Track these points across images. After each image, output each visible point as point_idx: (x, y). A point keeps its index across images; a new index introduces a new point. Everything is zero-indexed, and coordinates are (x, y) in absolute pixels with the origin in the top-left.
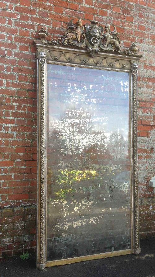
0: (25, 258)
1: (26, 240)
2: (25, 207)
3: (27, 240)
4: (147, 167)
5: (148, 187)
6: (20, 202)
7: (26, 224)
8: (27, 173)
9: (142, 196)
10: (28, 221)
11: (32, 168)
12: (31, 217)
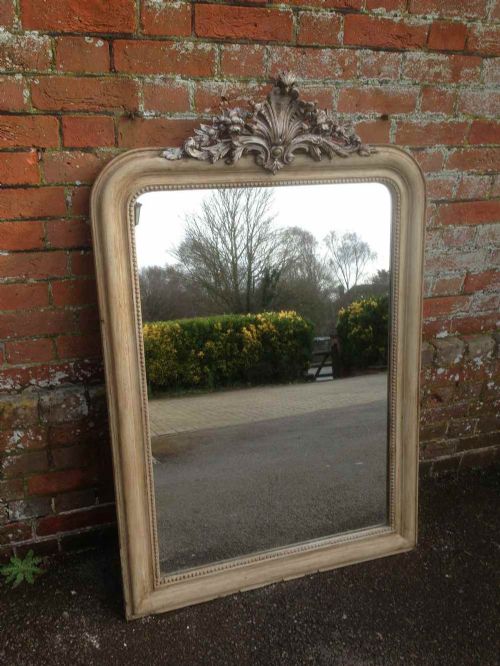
0: (20, 578)
1: (19, 516)
3: (23, 517)
7: (6, 463)
10: (13, 453)
12: (26, 437)
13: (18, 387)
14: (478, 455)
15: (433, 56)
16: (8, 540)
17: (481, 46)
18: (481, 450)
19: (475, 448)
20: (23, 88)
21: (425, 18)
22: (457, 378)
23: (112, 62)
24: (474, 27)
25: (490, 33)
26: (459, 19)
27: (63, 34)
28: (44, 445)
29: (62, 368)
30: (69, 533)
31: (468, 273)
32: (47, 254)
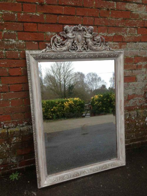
0: (14, 178)
1: (14, 161)
2: (8, 128)
3: (15, 161)
4: (146, 77)
5: (145, 98)
6: (2, 124)
7: (11, 146)
8: (6, 92)
9: (138, 108)
10: (13, 143)
11: (11, 85)
12: (17, 139)
13: (15, 126)
14: (136, 144)
15: (114, 43)
16: (11, 168)
17: (126, 40)
18: (137, 142)
19: (135, 142)
20: (18, 53)
21: (112, 34)
22: (128, 122)
23: (39, 47)
24: (124, 36)
25: (128, 37)
26: (120, 34)
27: (27, 41)
28: (21, 141)
29: (26, 121)
30: (27, 166)
31: (128, 95)
32: (23, 92)
